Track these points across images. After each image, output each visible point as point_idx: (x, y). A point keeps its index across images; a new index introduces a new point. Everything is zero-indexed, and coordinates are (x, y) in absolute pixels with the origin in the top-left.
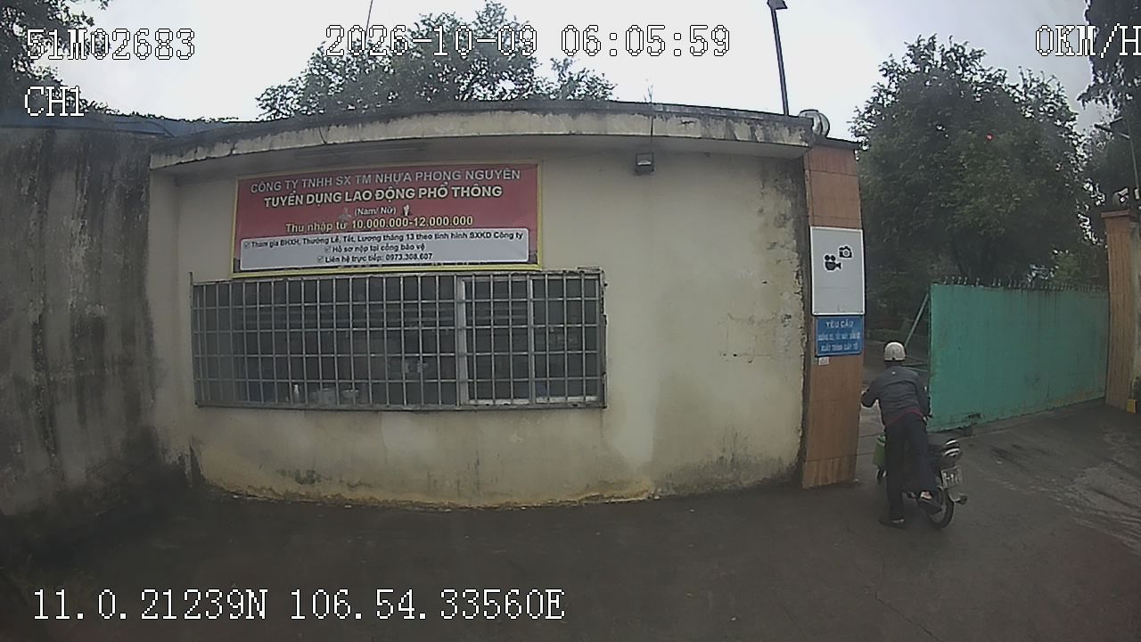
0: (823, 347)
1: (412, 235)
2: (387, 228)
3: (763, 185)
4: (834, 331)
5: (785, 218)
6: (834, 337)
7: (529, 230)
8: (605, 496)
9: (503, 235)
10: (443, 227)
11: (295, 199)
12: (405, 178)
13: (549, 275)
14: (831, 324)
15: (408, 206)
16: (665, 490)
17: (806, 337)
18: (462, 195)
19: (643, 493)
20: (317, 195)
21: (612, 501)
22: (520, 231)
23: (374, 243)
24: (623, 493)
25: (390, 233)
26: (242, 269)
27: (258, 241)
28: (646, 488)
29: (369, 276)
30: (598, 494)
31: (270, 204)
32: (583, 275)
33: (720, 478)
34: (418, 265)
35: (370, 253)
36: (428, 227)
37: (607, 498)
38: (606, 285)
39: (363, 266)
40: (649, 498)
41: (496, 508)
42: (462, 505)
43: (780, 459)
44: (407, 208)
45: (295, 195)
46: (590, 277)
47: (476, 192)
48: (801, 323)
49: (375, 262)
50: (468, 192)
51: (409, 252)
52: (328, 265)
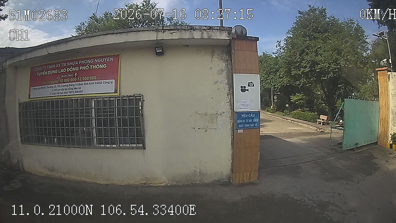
0: (240, 125)
1: (77, 84)
2: (70, 82)
3: (212, 57)
4: (245, 118)
5: (222, 71)
6: (245, 121)
7: (115, 80)
8: (148, 183)
9: (106, 83)
10: (87, 80)
11: (45, 73)
12: (76, 63)
13: (122, 97)
14: (244, 116)
15: (76, 73)
16: (172, 182)
17: (232, 121)
18: (93, 68)
19: (163, 183)
20: (51, 71)
21: (151, 185)
22: (112, 80)
23: (66, 87)
24: (155, 183)
25: (70, 84)
26: (31, 97)
27: (35, 88)
28: (164, 181)
29: (64, 99)
30: (145, 182)
31: (39, 75)
32: (134, 97)
33: (195, 178)
34: (79, 95)
35: (65, 91)
36: (82, 81)
37: (149, 184)
38: (144, 101)
39: (63, 96)
40: (166, 185)
41: (109, 185)
42: (98, 183)
43: (221, 172)
44: (76, 74)
45: (45, 71)
46: (138, 98)
47: (98, 67)
48: (230, 115)
49: (66, 94)
50: (95, 67)
51: (76, 90)
52: (53, 95)
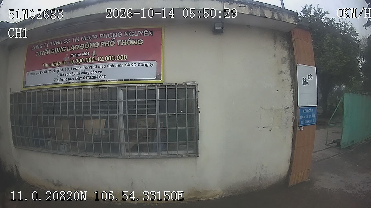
0: (301, 122)
1: (96, 66)
2: (85, 63)
3: (275, 43)
4: (306, 114)
5: (285, 60)
6: (306, 116)
7: (156, 62)
8: (198, 198)
9: (142, 65)
10: (112, 61)
12: (95, 37)
13: (167, 86)
14: (305, 111)
16: (227, 193)
17: (294, 117)
18: (122, 44)
19: (216, 195)
20: (56, 49)
21: (201, 199)
22: (152, 62)
23: (78, 71)
24: (207, 196)
26: (26, 86)
27: (33, 72)
29: (75, 88)
30: (194, 197)
31: (38, 55)
32: (186, 86)
33: (253, 186)
34: (99, 81)
36: (104, 61)
38: (198, 91)
39: (73, 83)
40: (220, 197)
43: (280, 175)
45: (47, 50)
46: (190, 87)
47: (129, 42)
48: (291, 110)
49: (78, 81)
50: (125, 42)
51: (94, 75)
52: (58, 82)
